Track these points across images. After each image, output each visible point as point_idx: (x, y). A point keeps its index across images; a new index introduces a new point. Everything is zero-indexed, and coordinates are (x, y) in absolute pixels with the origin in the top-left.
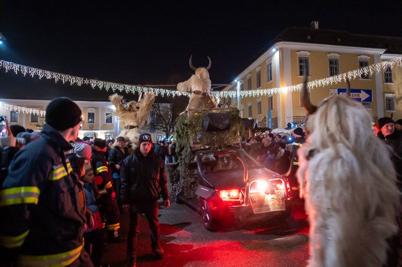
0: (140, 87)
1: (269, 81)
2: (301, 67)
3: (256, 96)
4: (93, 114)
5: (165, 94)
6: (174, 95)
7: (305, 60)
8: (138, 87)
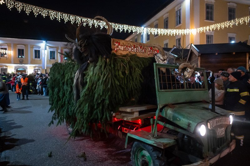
0: (66, 15)
1: (177, 25)
2: (207, 13)
3: (173, 35)
4: (23, 50)
5: (92, 25)
6: (102, 28)
7: (211, 7)
8: (64, 15)
